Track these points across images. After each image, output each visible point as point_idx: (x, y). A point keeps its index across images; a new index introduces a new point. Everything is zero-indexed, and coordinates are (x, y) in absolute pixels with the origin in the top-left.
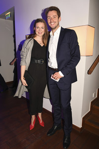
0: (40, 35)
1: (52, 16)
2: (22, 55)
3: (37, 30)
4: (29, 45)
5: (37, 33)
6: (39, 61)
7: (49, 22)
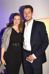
0: (17, 25)
1: (27, 12)
2: (3, 40)
3: (15, 21)
4: (9, 32)
5: (14, 23)
6: (16, 44)
7: (25, 16)
